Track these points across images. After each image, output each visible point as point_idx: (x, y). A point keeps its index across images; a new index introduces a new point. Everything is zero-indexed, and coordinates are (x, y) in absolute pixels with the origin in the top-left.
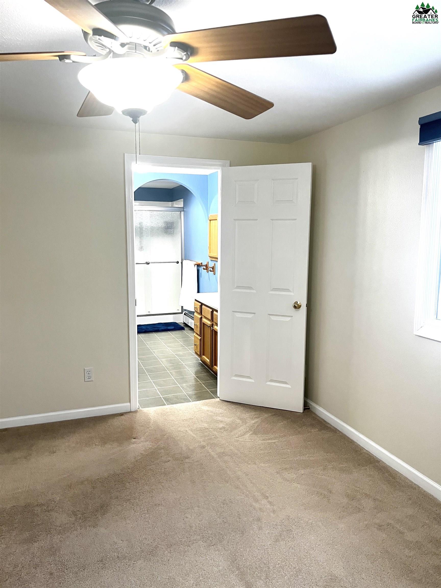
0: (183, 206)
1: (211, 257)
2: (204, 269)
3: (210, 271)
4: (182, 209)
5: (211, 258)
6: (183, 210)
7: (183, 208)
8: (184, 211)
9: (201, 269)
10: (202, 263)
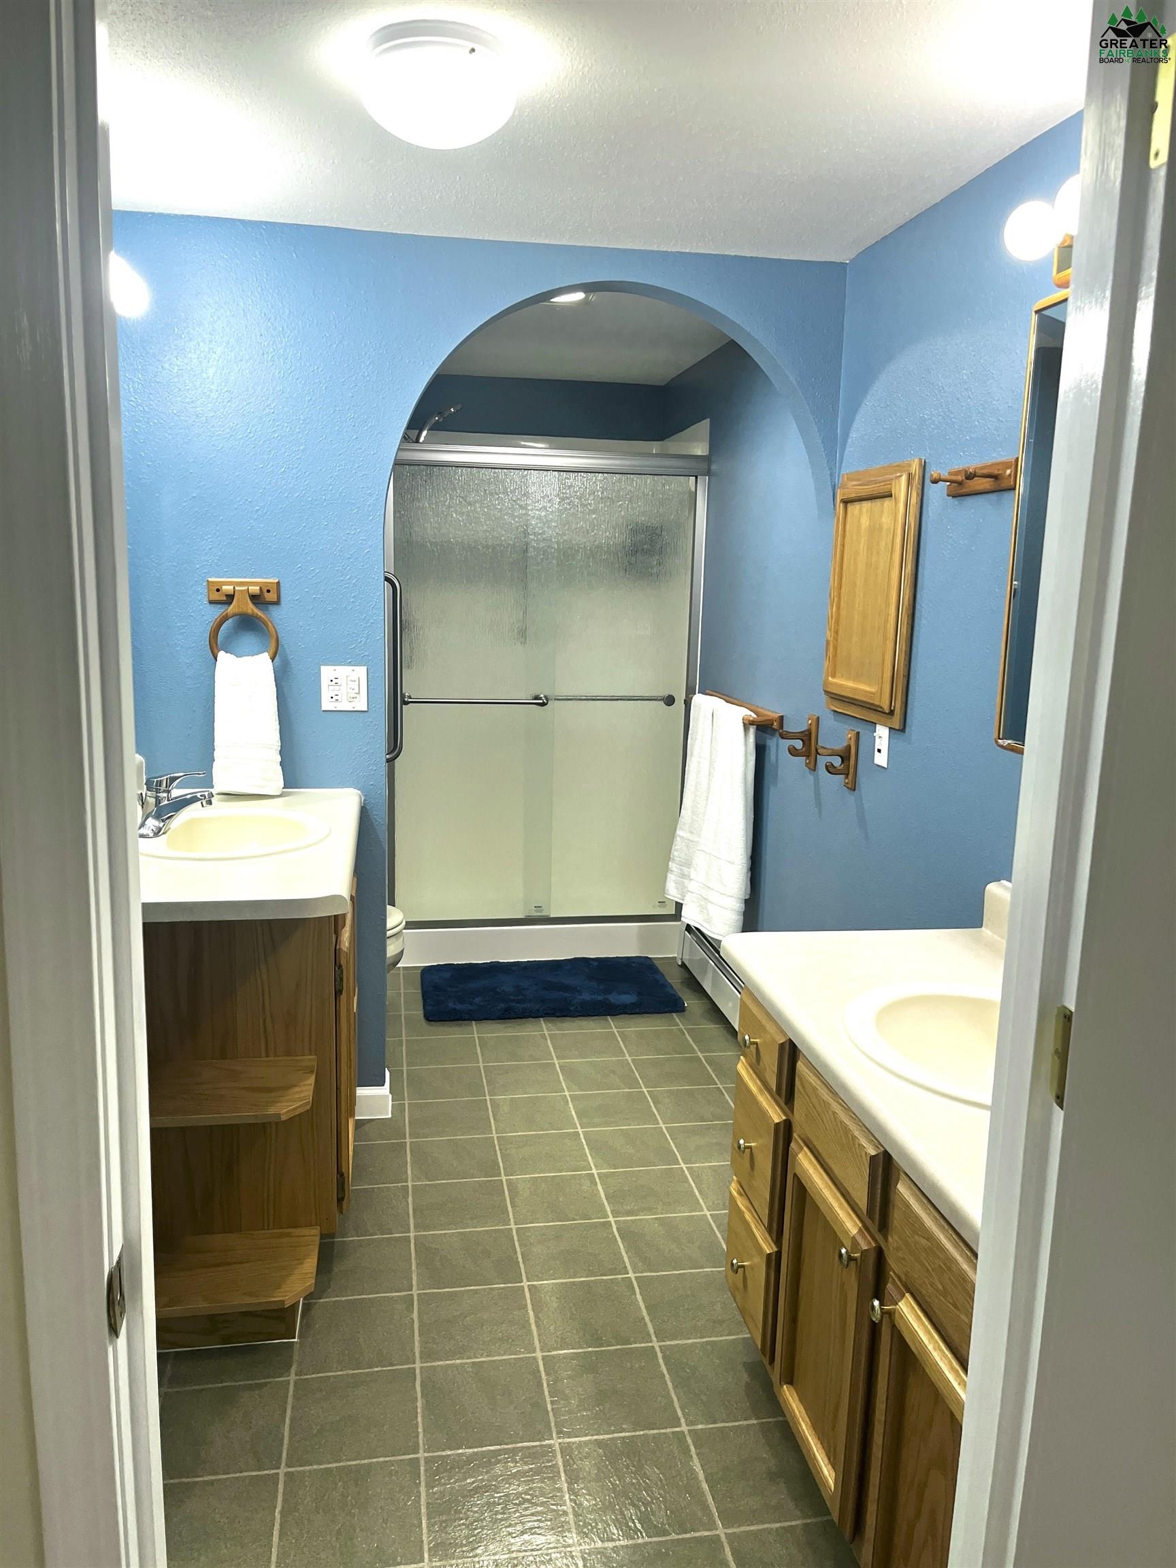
0: (706, 453)
1: (835, 697)
2: (793, 752)
3: (830, 769)
4: (704, 466)
5: (836, 703)
6: (707, 467)
7: (707, 459)
8: (708, 473)
9: (779, 748)
10: (782, 718)
